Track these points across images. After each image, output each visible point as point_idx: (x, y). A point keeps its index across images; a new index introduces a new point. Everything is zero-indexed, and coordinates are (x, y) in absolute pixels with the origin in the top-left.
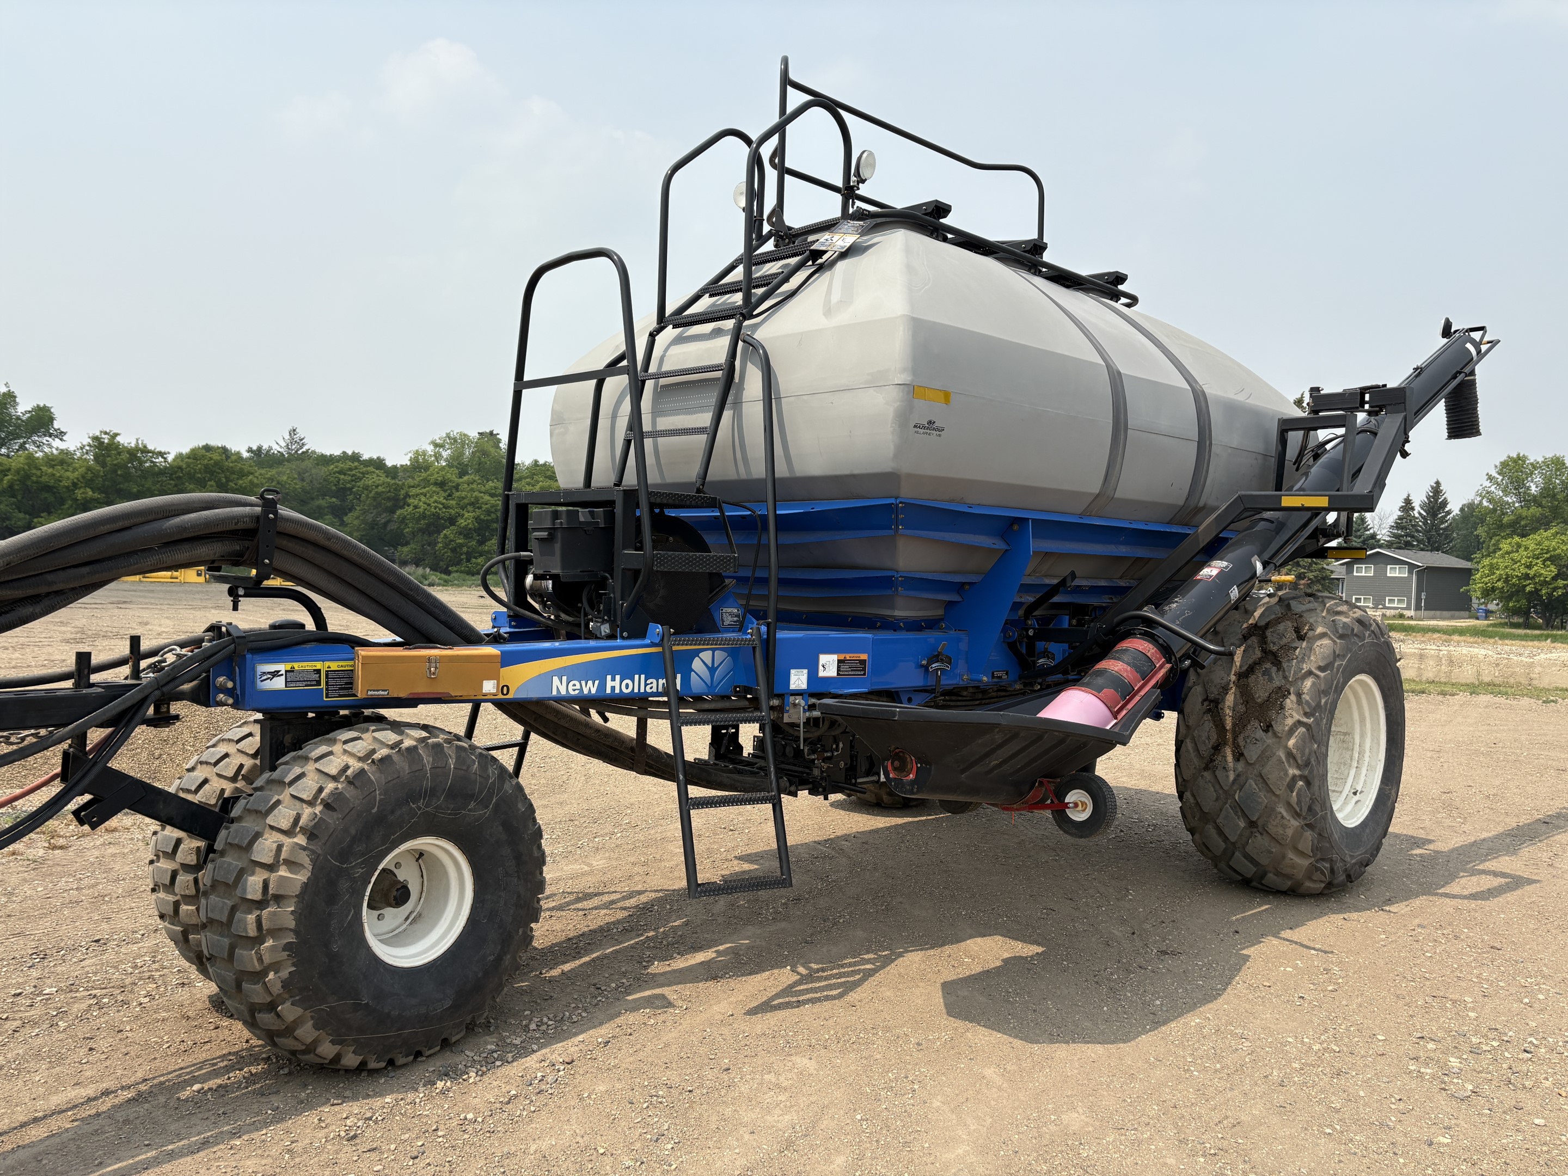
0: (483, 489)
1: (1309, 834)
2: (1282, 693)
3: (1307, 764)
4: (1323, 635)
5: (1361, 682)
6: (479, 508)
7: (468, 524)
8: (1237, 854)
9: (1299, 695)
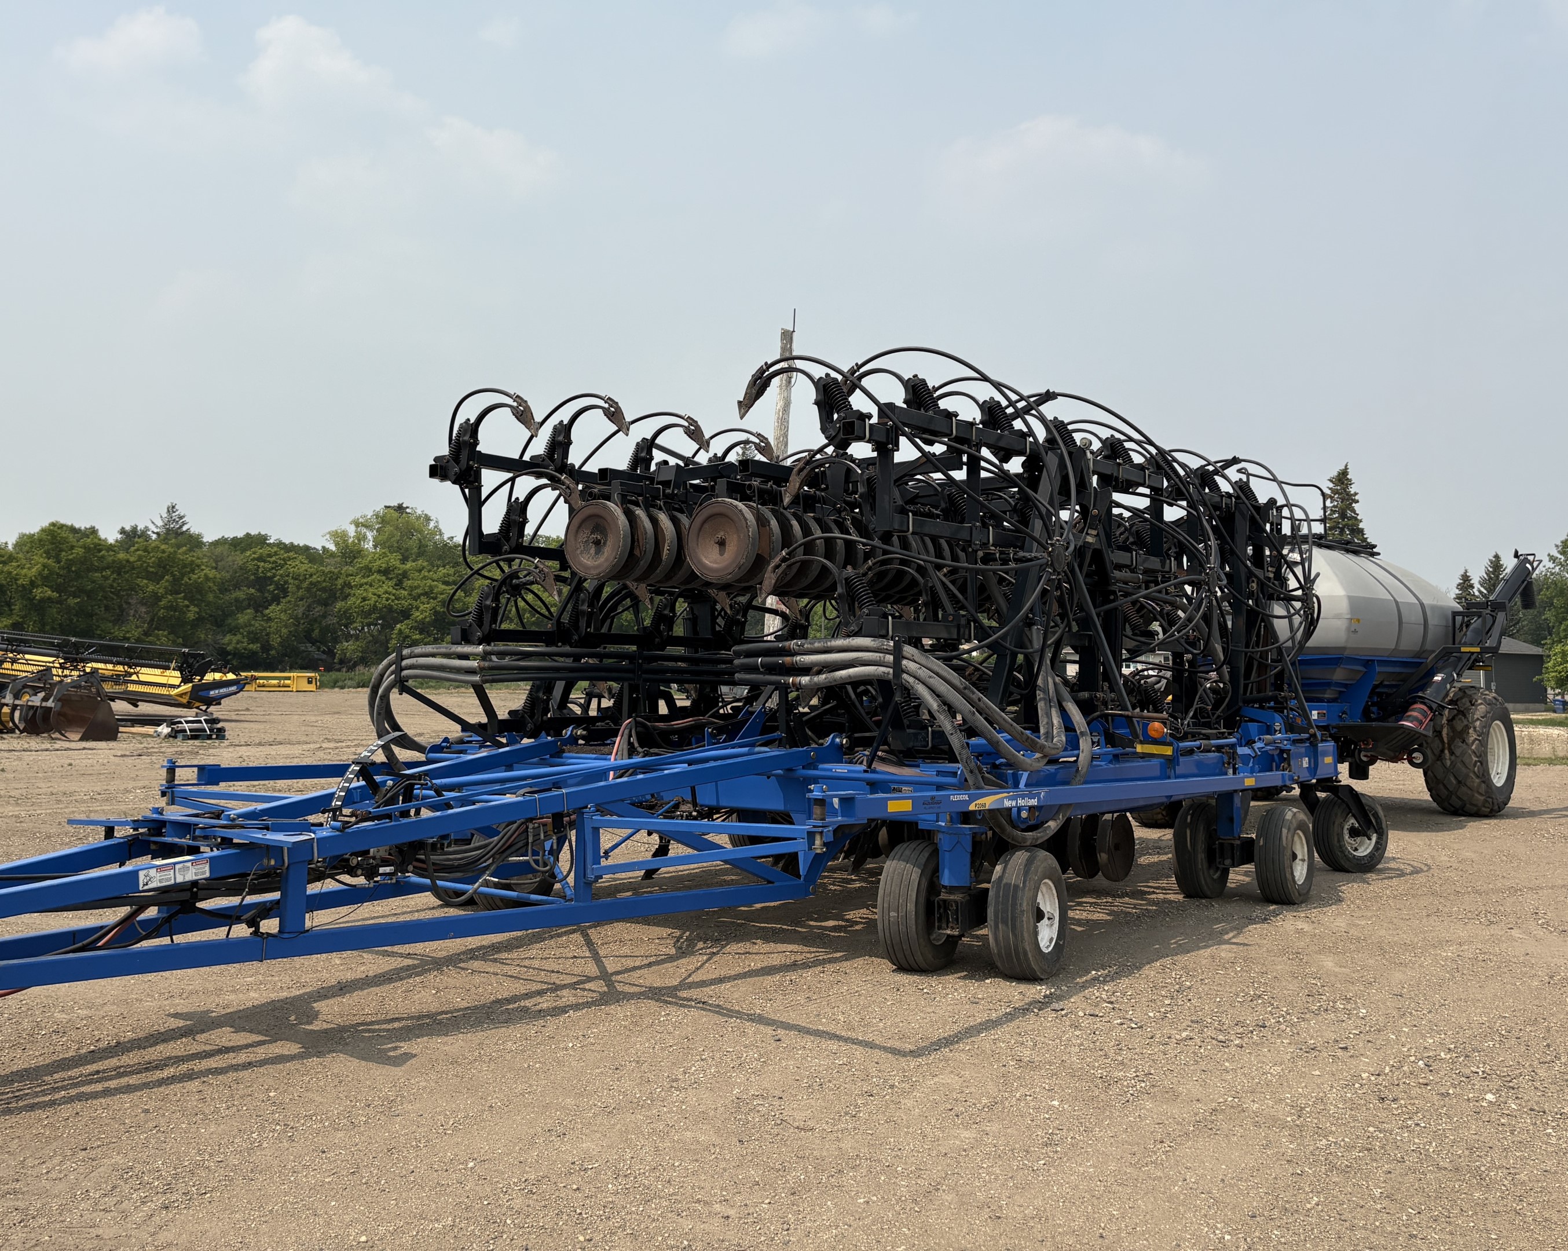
0: (435, 577)
1: (1483, 785)
2: (1467, 727)
3: (1481, 756)
4: (1481, 704)
5: (1496, 724)
6: (434, 598)
7: (425, 618)
8: (1453, 796)
9: (1475, 728)
